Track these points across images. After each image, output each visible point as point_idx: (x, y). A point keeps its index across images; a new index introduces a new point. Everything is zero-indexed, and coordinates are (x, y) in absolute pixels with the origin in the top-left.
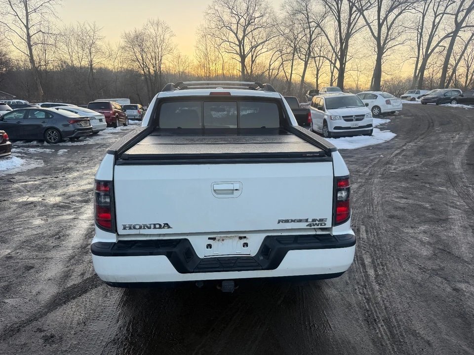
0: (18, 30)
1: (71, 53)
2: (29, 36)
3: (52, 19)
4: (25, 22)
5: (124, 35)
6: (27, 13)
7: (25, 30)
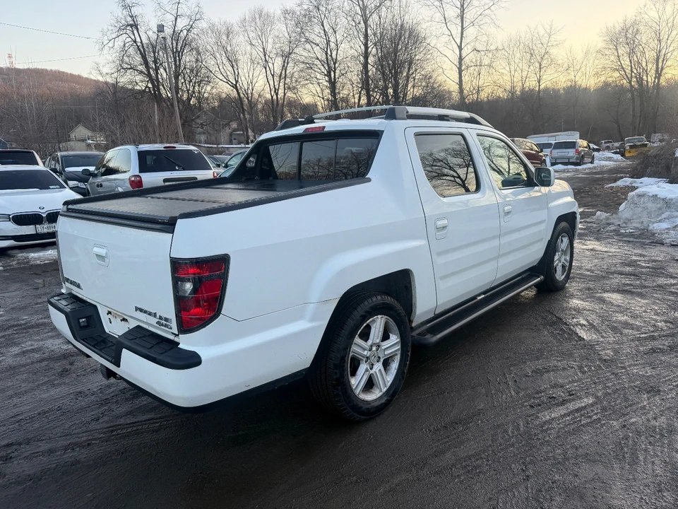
0: (449, 53)
1: (513, 73)
2: (461, 59)
3: (492, 30)
4: (458, 41)
5: (604, 30)
6: (462, 28)
7: (457, 51)
